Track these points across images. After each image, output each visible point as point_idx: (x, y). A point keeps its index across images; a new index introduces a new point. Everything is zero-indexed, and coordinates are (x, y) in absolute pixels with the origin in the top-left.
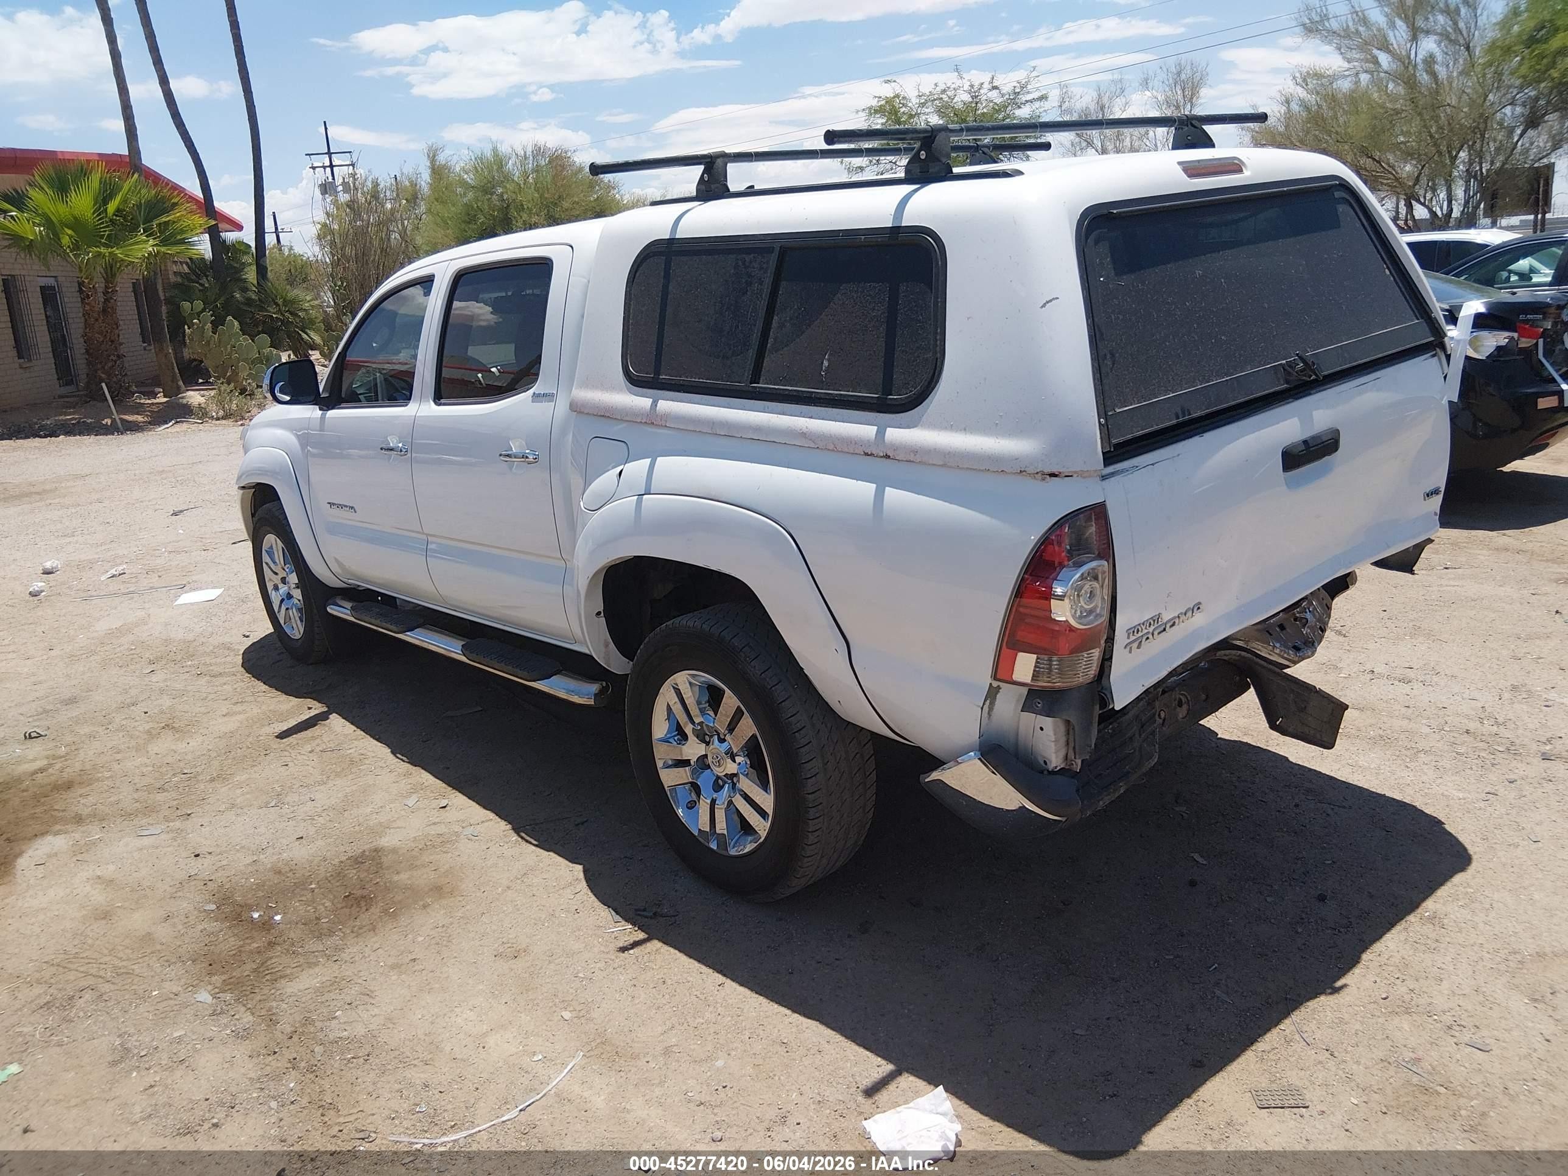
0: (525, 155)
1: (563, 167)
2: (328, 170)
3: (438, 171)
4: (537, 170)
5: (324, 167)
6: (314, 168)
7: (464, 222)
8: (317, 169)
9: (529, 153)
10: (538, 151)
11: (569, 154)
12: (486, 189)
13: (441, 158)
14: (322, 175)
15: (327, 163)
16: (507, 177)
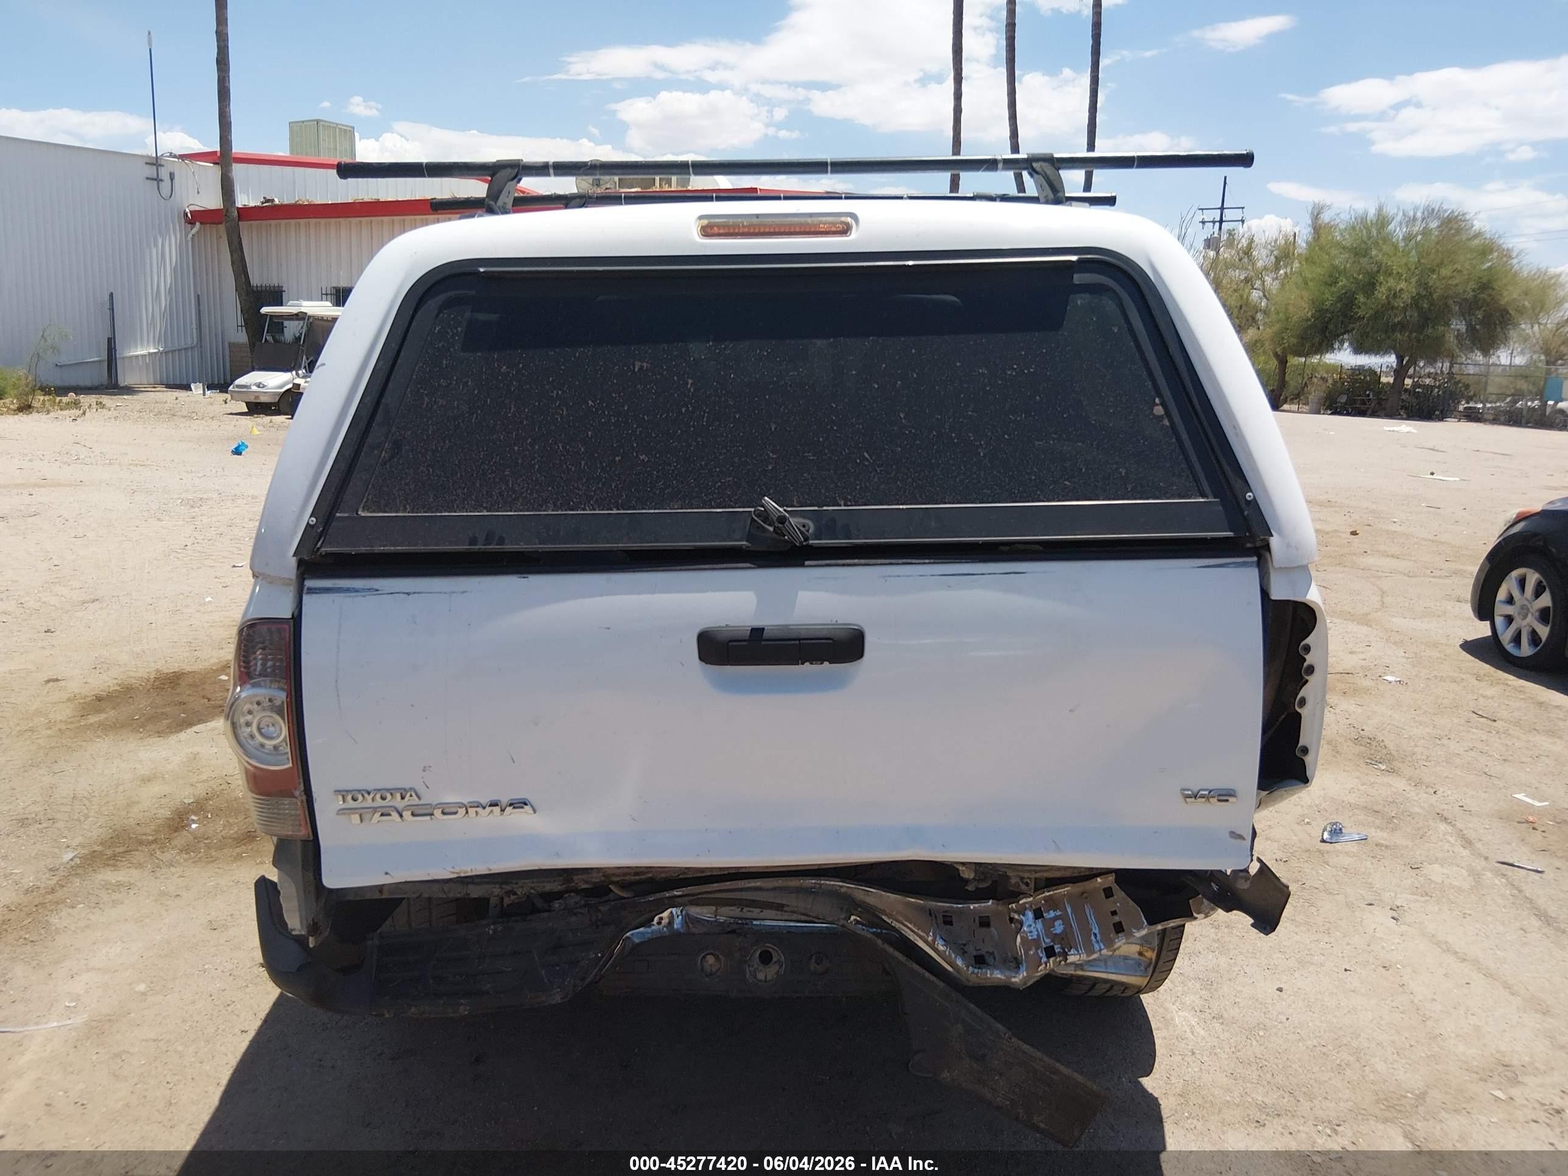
0: (1414, 216)
1: (1459, 231)
2: (1217, 224)
3: (1318, 229)
4: (1426, 232)
5: (1214, 222)
6: (1203, 222)
7: (1326, 283)
8: (1207, 224)
9: (1419, 215)
10: (1430, 212)
11: (1468, 217)
12: (1359, 251)
13: (1326, 217)
14: (1211, 230)
15: (1218, 219)
16: (1387, 239)
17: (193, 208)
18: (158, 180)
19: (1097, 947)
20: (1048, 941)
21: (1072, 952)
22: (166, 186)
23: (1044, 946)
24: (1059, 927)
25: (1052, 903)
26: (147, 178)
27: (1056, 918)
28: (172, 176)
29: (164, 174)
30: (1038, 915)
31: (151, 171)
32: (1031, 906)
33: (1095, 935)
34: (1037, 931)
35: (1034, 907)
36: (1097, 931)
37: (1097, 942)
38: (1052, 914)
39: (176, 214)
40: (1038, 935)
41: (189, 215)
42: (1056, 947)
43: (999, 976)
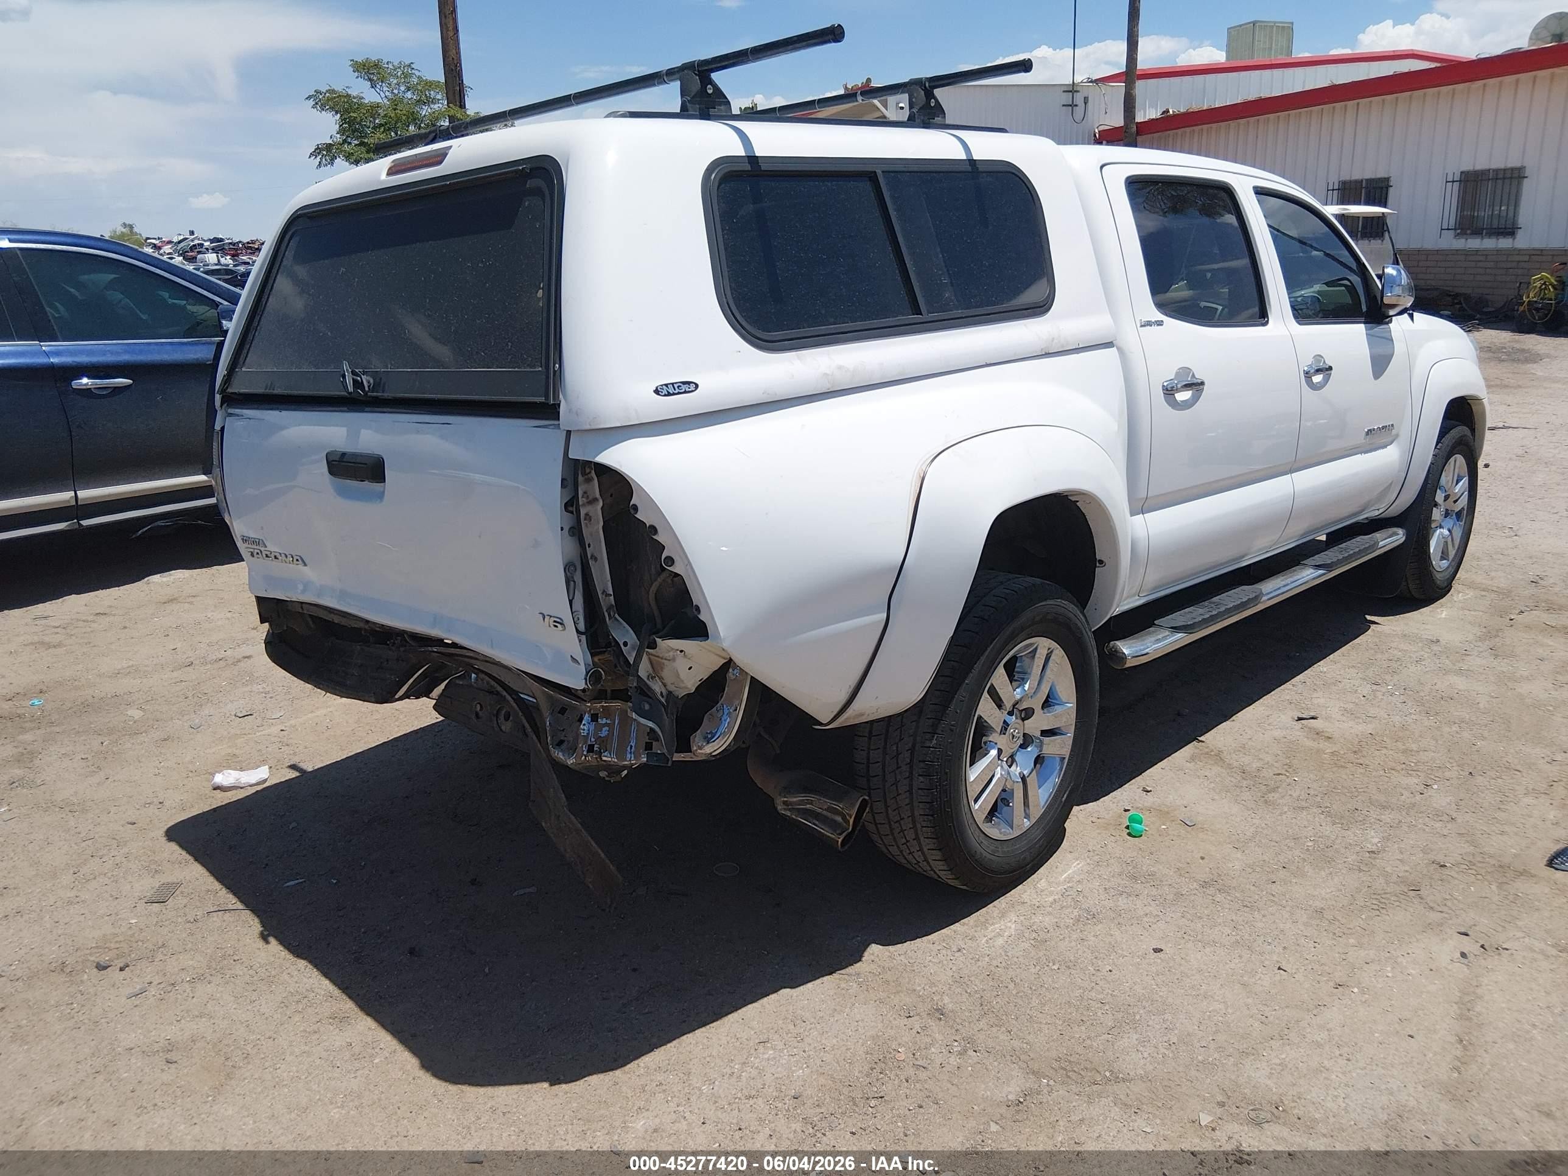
17: (1102, 128)
18: (1073, 105)
19: (629, 756)
20: (593, 740)
21: (606, 754)
22: (1079, 111)
23: (589, 743)
24: (604, 732)
25: (607, 712)
26: (1064, 105)
27: (606, 725)
28: (1086, 100)
29: (1079, 99)
30: (594, 718)
31: (1067, 98)
32: (590, 710)
33: (631, 746)
34: (589, 730)
35: (592, 712)
36: (633, 745)
37: (631, 753)
38: (604, 721)
39: (1087, 135)
40: (588, 734)
41: (1097, 135)
42: (596, 746)
43: (561, 757)
